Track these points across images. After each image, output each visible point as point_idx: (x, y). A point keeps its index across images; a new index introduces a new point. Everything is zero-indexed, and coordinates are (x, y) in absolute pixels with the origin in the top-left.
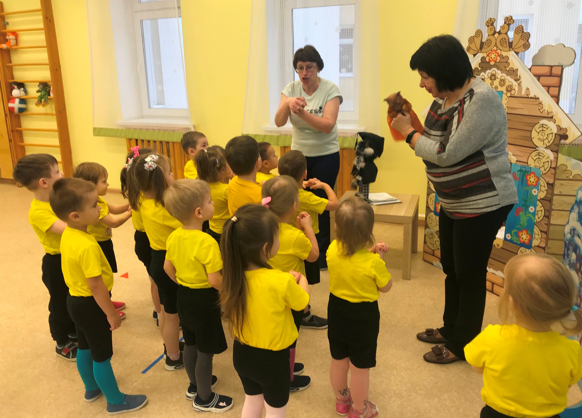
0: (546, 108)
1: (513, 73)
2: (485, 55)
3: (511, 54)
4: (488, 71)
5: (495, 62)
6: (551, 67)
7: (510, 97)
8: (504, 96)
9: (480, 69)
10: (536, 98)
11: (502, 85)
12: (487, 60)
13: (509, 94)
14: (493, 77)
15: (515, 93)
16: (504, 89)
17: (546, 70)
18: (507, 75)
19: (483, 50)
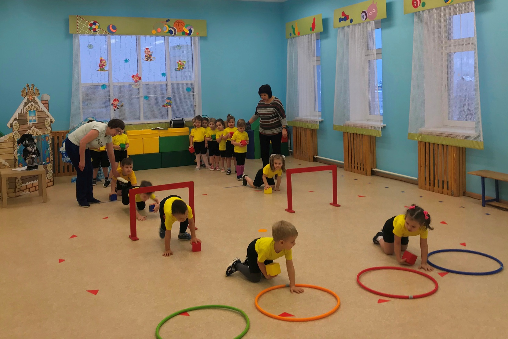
0: (47, 114)
2: (28, 97)
3: (36, 97)
5: (32, 100)
6: (46, 101)
8: (36, 112)
9: (27, 102)
10: (44, 111)
11: (35, 108)
12: (29, 99)
13: (37, 111)
15: (39, 110)
17: (44, 102)
18: (36, 104)
19: (27, 95)
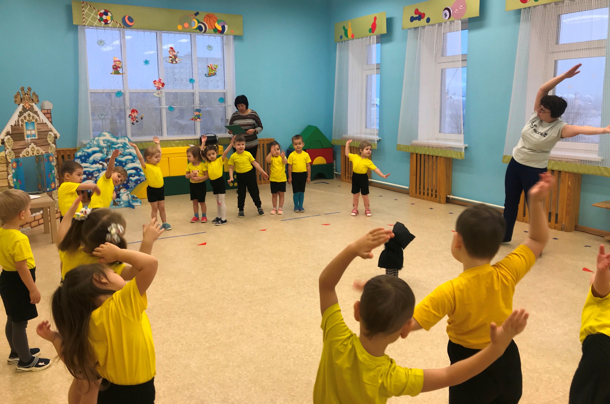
0: (49, 127)
1: (36, 113)
2: (24, 105)
3: (34, 104)
4: (27, 113)
5: (29, 108)
7: (38, 124)
8: (35, 124)
9: (23, 111)
10: (46, 123)
11: (33, 119)
12: (25, 107)
14: (29, 115)
15: (39, 122)
16: (34, 121)
17: (46, 111)
18: (34, 114)
19: (23, 102)
